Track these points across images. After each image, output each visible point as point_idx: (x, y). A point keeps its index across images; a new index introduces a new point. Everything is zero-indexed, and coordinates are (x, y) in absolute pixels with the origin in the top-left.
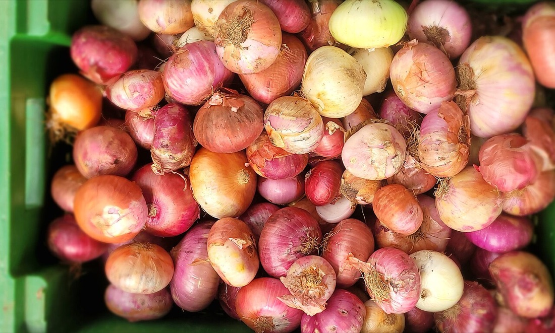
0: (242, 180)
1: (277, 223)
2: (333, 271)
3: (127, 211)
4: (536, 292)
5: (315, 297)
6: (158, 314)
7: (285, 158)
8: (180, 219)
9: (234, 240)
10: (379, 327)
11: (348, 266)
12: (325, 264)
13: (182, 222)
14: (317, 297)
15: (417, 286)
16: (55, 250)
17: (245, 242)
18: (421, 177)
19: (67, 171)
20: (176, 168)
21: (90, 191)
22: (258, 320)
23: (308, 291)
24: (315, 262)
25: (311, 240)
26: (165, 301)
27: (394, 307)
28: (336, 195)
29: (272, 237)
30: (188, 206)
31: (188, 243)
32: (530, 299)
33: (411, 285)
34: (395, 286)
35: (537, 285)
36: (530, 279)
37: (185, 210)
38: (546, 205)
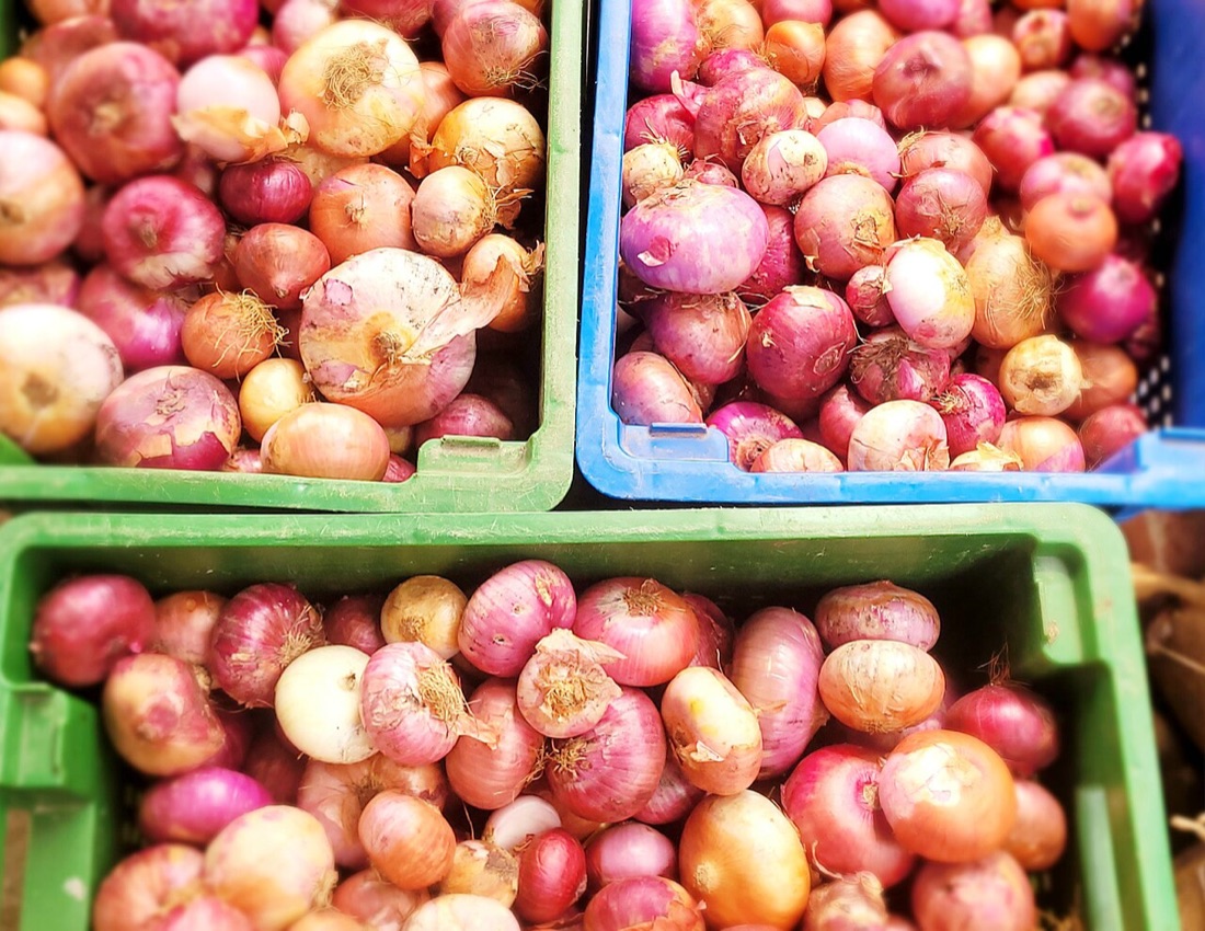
0: (708, 872)
1: (635, 792)
2: (525, 714)
3: (918, 798)
4: (143, 706)
5: (557, 665)
6: (839, 599)
7: (631, 922)
8: (818, 785)
9: (713, 757)
10: (432, 614)
11: (496, 723)
12: (541, 726)
13: (812, 779)
14: (552, 666)
15: (367, 699)
16: (1039, 710)
17: (693, 755)
18: (364, 907)
19: (1040, 859)
20: (836, 887)
21: (990, 830)
22: (656, 608)
23: (569, 674)
24: (559, 728)
25: (568, 766)
26: (828, 624)
27: (408, 657)
28: (526, 855)
29: (641, 765)
30: (805, 812)
31: (799, 737)
32: (154, 692)
33: (380, 702)
34: (411, 698)
35: (141, 720)
36: (153, 730)
37: (811, 802)
38: (119, 871)
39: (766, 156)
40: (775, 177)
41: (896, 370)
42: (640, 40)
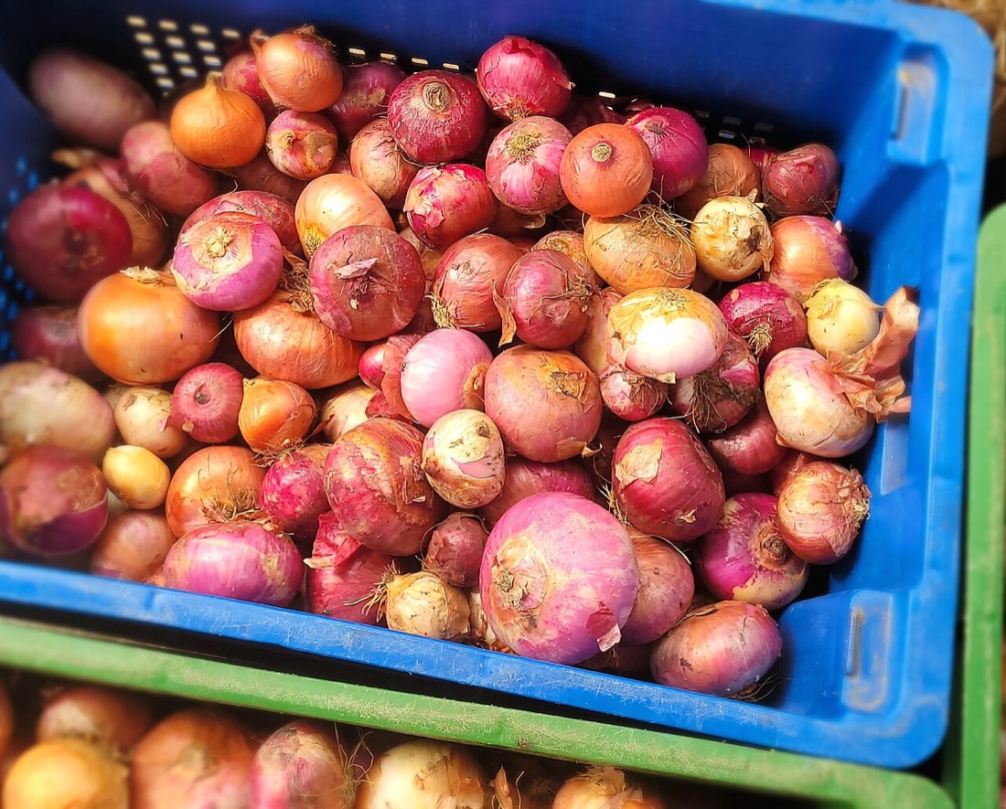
39: (469, 477)
40: (494, 473)
41: (731, 386)
42: (255, 593)
